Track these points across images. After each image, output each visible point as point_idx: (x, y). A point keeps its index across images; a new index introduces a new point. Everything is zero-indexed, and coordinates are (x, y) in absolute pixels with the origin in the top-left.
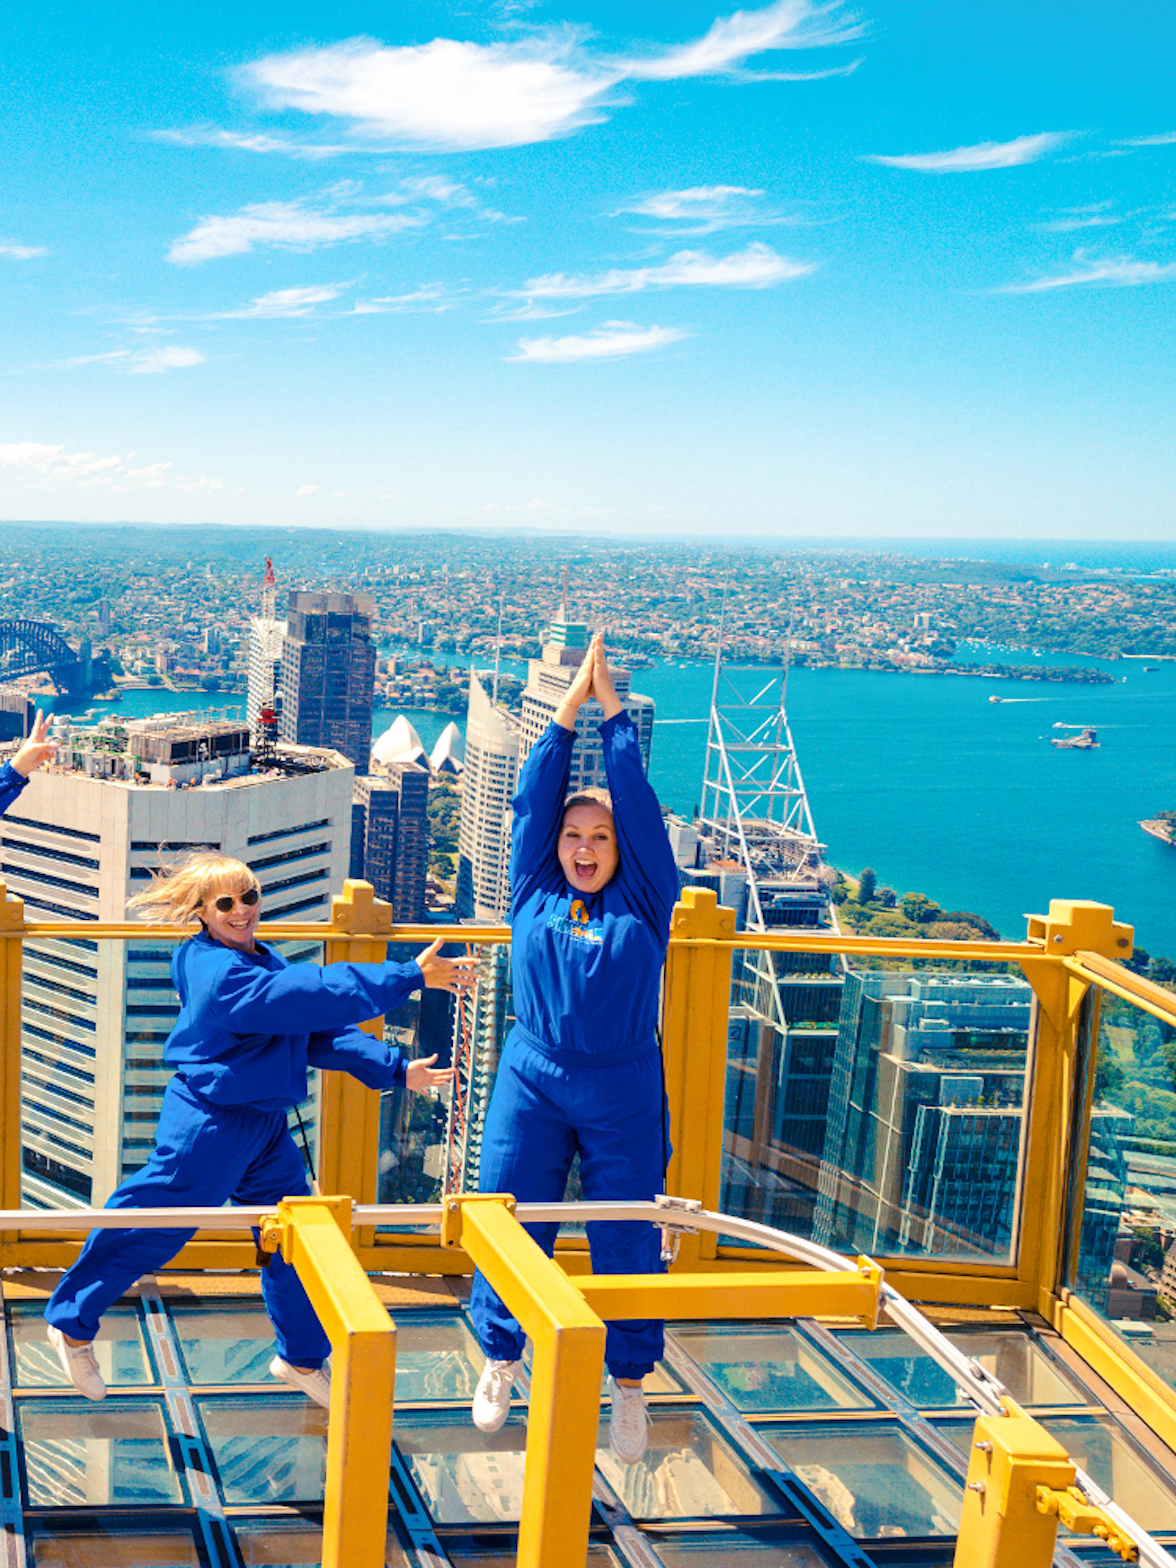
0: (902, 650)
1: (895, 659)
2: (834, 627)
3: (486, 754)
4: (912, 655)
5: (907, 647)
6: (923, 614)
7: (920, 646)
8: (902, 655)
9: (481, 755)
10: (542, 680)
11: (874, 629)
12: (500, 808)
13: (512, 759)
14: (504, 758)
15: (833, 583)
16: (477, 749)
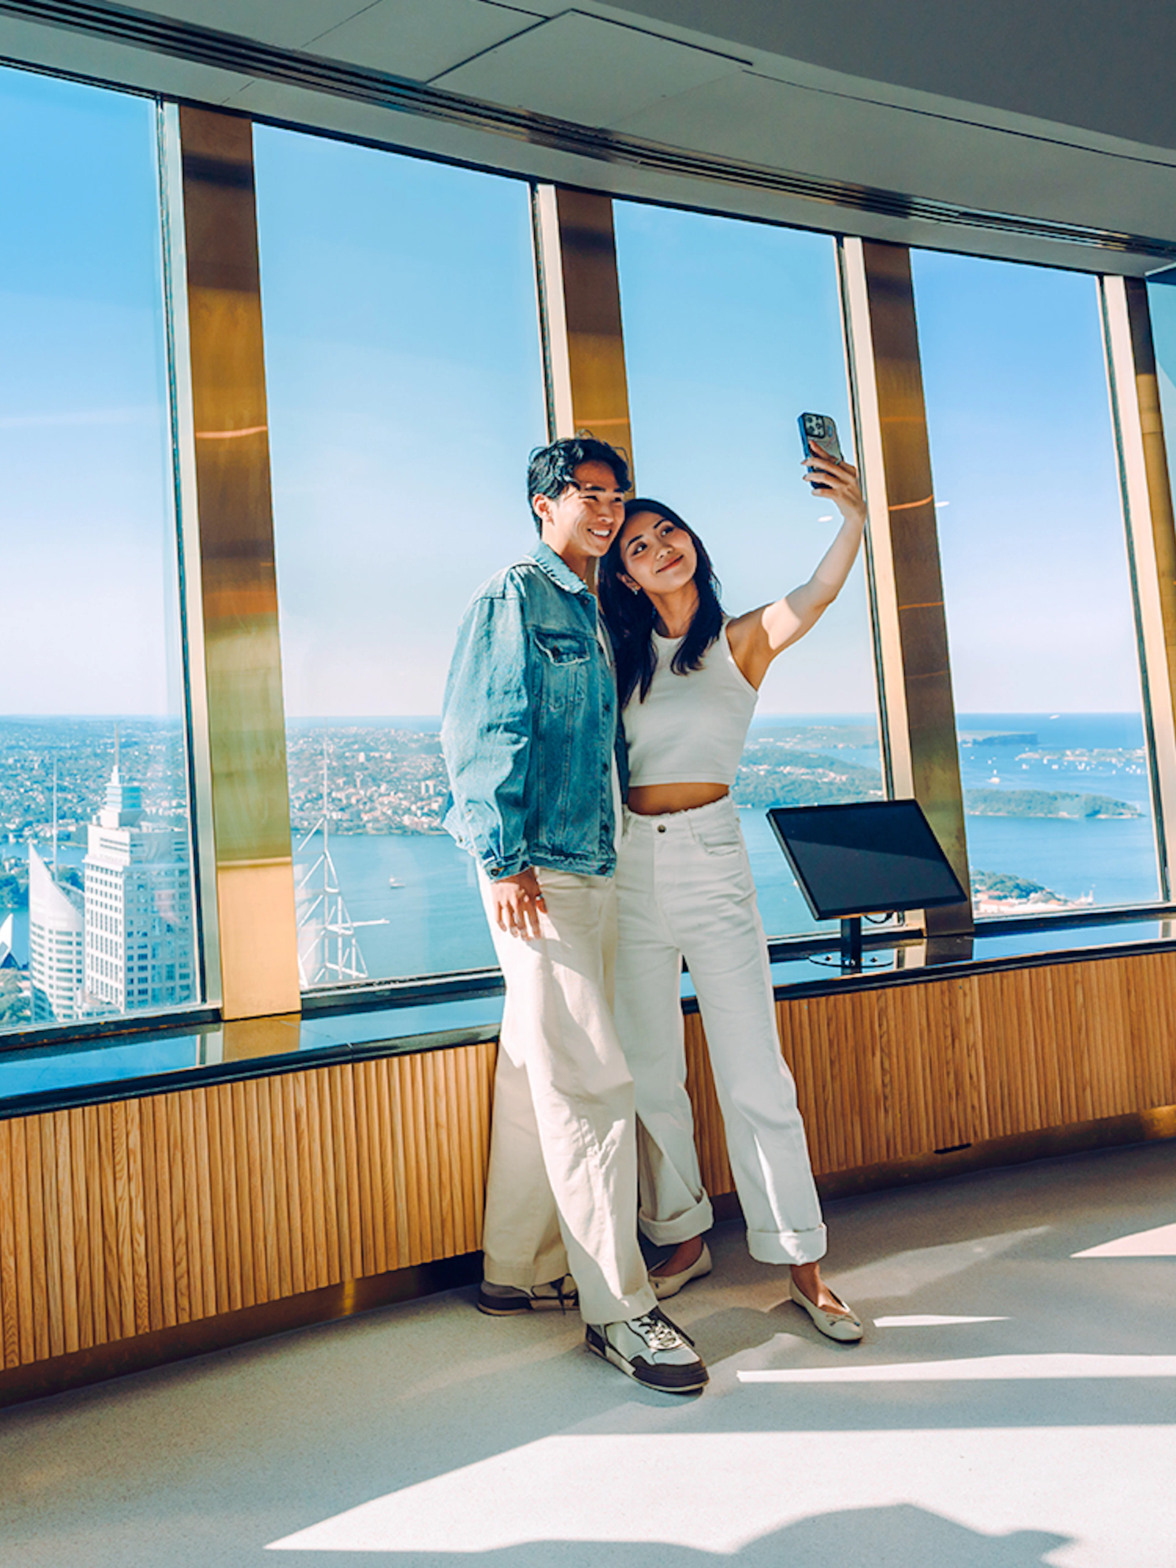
0: (416, 815)
1: (411, 824)
2: (358, 797)
3: (51, 932)
4: (424, 819)
5: (419, 813)
6: (428, 782)
7: (430, 810)
8: (416, 819)
9: (45, 933)
10: (102, 845)
11: (391, 799)
12: (71, 989)
13: (78, 934)
14: (69, 934)
15: (353, 757)
16: (41, 928)
